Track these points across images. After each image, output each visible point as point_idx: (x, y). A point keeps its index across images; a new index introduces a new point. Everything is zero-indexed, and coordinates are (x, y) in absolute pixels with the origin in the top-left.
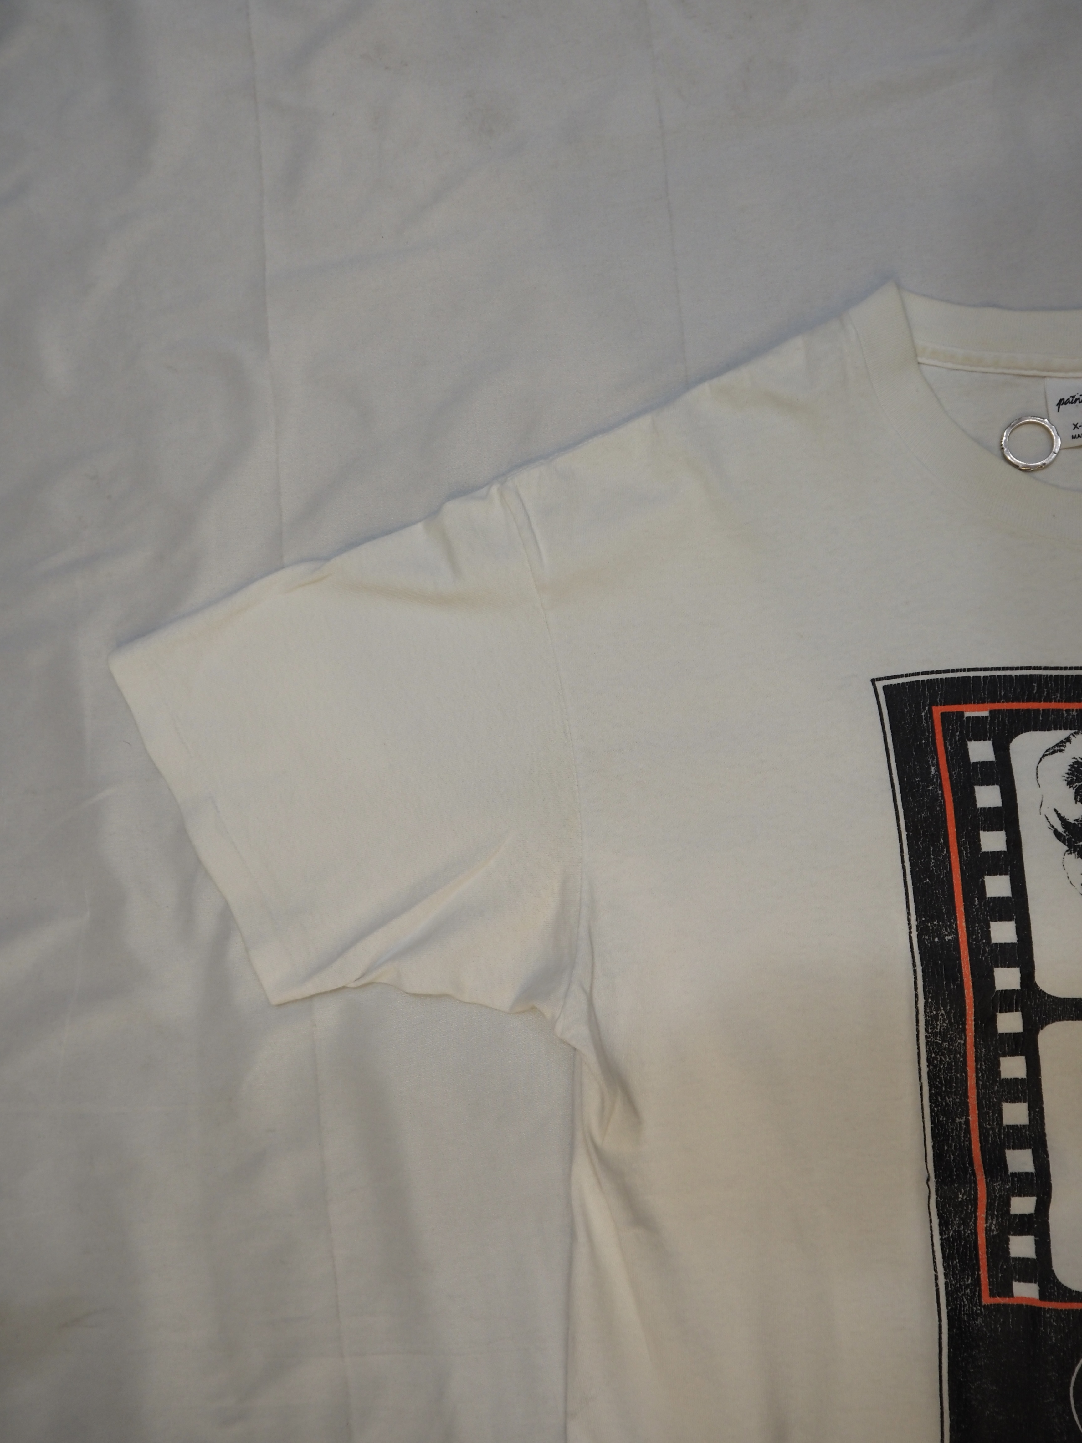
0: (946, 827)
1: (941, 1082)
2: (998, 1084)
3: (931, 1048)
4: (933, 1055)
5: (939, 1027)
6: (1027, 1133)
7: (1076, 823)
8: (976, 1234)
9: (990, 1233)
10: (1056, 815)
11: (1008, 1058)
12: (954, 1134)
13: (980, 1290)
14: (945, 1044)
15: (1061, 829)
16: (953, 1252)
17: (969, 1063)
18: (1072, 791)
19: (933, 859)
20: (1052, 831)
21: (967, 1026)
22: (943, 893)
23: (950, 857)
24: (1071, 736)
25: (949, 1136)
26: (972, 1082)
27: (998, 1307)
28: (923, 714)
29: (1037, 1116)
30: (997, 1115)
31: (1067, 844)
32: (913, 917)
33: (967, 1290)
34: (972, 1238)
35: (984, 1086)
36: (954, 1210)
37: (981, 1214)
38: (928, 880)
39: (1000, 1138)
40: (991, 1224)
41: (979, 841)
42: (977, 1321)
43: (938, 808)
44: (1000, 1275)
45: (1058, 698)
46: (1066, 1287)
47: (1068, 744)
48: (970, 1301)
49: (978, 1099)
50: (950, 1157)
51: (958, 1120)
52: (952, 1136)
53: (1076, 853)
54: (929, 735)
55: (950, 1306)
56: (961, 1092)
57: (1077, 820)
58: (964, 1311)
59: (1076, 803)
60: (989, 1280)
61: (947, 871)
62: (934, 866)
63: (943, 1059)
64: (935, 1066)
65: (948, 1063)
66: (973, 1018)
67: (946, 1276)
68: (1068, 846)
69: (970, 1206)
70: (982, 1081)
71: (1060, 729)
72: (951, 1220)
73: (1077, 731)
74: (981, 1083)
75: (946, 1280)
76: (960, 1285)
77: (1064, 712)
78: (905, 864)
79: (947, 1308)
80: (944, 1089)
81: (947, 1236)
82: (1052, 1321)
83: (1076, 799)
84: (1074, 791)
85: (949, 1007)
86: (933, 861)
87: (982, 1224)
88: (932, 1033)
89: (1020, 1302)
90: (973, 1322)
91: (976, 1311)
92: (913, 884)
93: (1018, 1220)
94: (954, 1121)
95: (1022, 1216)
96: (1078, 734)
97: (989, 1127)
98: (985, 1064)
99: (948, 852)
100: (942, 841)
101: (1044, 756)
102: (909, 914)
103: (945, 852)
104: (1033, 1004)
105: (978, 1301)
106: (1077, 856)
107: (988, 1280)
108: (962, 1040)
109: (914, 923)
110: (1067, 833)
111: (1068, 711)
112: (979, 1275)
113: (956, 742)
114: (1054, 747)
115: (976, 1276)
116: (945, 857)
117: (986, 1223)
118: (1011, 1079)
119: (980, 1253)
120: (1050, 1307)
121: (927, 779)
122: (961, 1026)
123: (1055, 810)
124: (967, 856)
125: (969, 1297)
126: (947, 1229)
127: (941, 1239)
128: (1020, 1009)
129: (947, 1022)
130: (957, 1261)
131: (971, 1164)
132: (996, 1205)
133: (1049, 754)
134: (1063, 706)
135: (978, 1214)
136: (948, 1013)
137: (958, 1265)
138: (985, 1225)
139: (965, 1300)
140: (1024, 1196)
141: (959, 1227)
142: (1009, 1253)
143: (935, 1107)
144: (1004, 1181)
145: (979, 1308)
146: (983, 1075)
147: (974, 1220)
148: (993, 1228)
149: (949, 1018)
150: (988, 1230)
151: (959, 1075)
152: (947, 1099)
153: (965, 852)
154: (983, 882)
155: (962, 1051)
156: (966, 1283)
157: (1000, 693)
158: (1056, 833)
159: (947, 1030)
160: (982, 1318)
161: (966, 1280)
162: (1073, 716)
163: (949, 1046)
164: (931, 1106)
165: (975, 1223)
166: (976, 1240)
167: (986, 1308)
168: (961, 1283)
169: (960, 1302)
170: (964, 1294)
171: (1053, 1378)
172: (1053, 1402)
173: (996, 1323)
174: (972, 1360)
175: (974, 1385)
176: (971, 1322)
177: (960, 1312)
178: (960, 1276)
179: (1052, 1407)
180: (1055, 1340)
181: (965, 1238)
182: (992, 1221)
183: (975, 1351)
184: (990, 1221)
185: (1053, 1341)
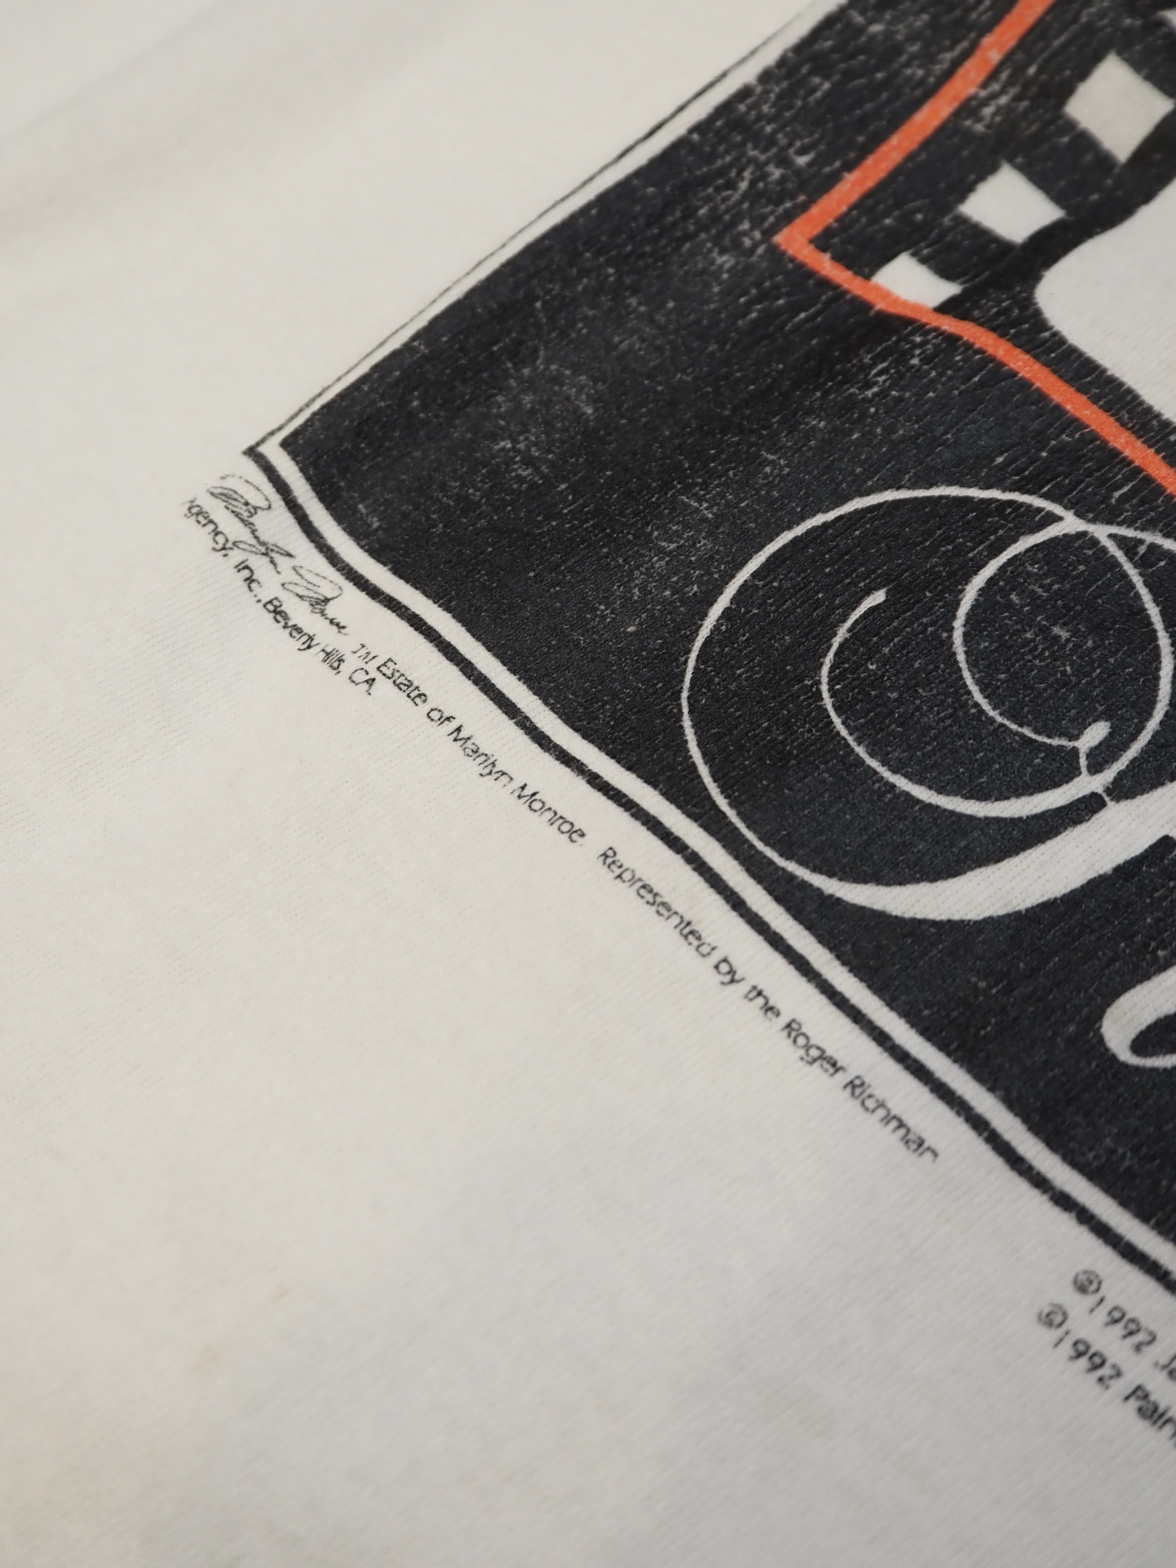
8: (930, 92)
9: (965, 120)
13: (804, 208)
27: (804, 273)
33: (778, 166)
37: (994, 46)
40: (994, 96)
42: (720, 253)
44: (887, 222)
46: (1037, 313)
48: (755, 195)
55: (701, 137)
58: (717, 189)
60: (850, 209)
67: (766, 76)
72: (907, 5)
75: (755, 83)
76: (775, 132)
79: (690, 132)
81: (860, 20)
82: (917, 352)
87: (968, 82)
89: (869, 297)
90: (709, 245)
91: (744, 234)
93: (1065, 141)
95: (1087, 140)
105: (772, 218)
107: (845, 208)
112: (834, 179)
115: (827, 169)
117: (984, 85)
119: (895, 139)
120: (944, 329)
125: (761, 185)
126: (879, 9)
127: (842, 9)
130: (827, 86)
135: (987, 40)
137: (818, 95)
138: (972, 90)
139: (747, 174)
140: (1146, 78)
141: (910, 39)
142: (964, 198)
144: (1132, 9)
145: (757, 235)
147: (963, 51)
148: (988, 111)
150: (968, 108)
156: (791, 151)
160: (737, 264)
161: (798, 144)
165: (957, 64)
166: (916, 105)
167: (776, 255)
168: (780, 136)
169: (730, 166)
170: (760, 167)
171: (768, 469)
172: (704, 520)
173: (758, 300)
174: (610, 310)
175: (548, 361)
176: (703, 236)
177: (705, 182)
178: (794, 119)
179: (687, 527)
180: (875, 395)
181: (897, 73)
182: (1003, 91)
183: (639, 304)
184: (996, 87)
185: (869, 393)
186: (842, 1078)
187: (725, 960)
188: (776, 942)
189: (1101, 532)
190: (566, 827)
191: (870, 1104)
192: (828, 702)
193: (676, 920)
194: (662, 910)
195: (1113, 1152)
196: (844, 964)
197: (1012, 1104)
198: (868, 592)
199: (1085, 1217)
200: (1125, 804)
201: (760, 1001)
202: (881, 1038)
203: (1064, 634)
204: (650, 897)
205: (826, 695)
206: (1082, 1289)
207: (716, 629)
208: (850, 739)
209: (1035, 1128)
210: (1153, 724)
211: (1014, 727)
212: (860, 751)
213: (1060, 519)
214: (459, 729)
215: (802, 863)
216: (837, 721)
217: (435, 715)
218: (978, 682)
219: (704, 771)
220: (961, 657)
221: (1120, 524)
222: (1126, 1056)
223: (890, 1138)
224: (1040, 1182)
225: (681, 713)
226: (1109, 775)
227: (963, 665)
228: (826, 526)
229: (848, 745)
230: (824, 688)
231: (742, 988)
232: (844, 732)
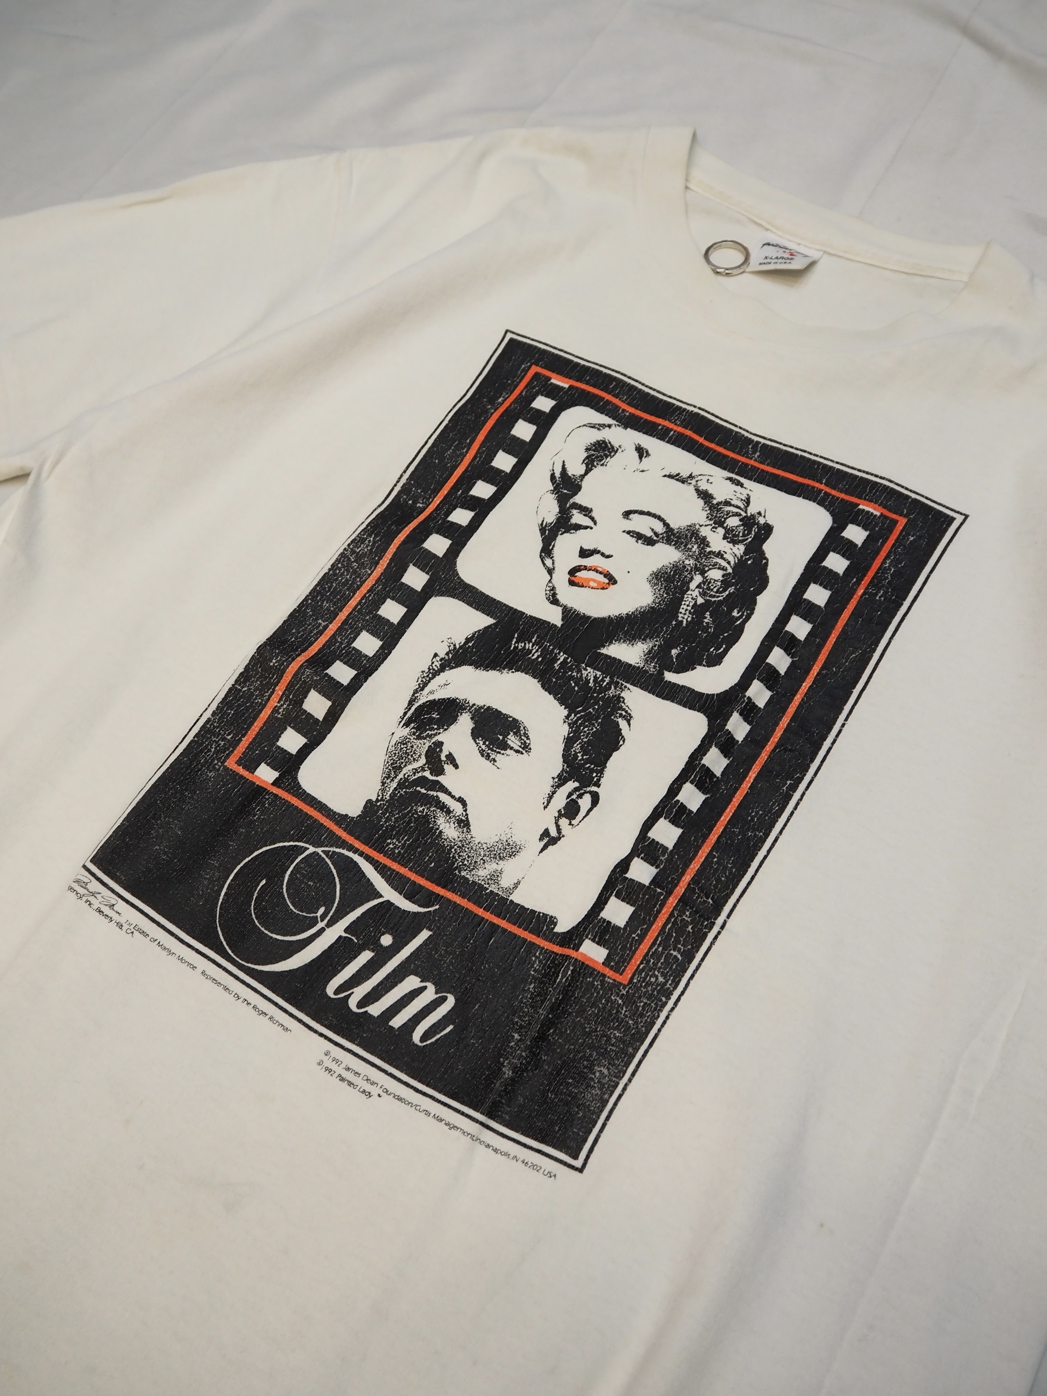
0: (479, 433)
1: (330, 588)
2: (371, 616)
3: (342, 559)
4: (340, 565)
5: (360, 549)
6: (365, 661)
7: (572, 477)
8: (264, 706)
9: (275, 714)
10: (562, 465)
11: (394, 602)
12: (309, 628)
13: (232, 752)
14: (355, 564)
15: (558, 475)
16: (235, 703)
17: (362, 588)
18: (586, 455)
19: (452, 450)
20: (551, 473)
21: (381, 561)
22: (441, 476)
23: (465, 456)
24: (614, 426)
25: (304, 625)
26: (353, 603)
27: (235, 774)
28: (523, 366)
29: (383, 655)
30: (352, 636)
31: (554, 486)
32: (407, 475)
33: (222, 741)
34: (258, 707)
35: (360, 611)
36: (262, 673)
37: (280, 690)
38: (437, 461)
39: (341, 651)
40: (282, 705)
41: (495, 456)
42: (210, 773)
43: (483, 418)
44: (257, 752)
45: (624, 399)
46: (298, 783)
47: (607, 428)
48: (217, 752)
49: (348, 617)
50: (292, 638)
51: (320, 621)
52: (306, 628)
53: (557, 495)
54: (516, 380)
55: (197, 738)
56: (339, 605)
57: (574, 476)
58: (205, 753)
59: (582, 464)
60: (246, 750)
61: (455, 464)
62: (449, 455)
63: (345, 574)
64: (335, 574)
65: (347, 580)
66: (390, 557)
67: (214, 714)
68: (554, 488)
69: (275, 676)
70: (362, 606)
71: (610, 417)
72: (253, 679)
73: (620, 424)
74: (359, 607)
75: (211, 717)
76: (219, 731)
77: (621, 410)
78: (429, 441)
79: (194, 738)
80: (328, 594)
81: (239, 687)
82: (267, 802)
83: (584, 461)
84: (587, 455)
85: (378, 538)
86: (451, 451)
87: (274, 702)
88: (352, 549)
89: (254, 780)
90: (206, 771)
91: (216, 764)
92: (424, 456)
93: (304, 717)
94: (317, 619)
95: (310, 716)
96: (620, 426)
97: (339, 640)
98: (374, 596)
99: (467, 452)
100: (468, 441)
101: (584, 425)
102: (405, 472)
103: (464, 451)
104: (443, 576)
105: (223, 758)
106: (555, 498)
107: (244, 750)
108: (370, 570)
109: (403, 480)
110: (560, 479)
111: (624, 410)
112: (240, 740)
113: (531, 392)
114: (596, 424)
115: (237, 738)
116: (462, 454)
117: (278, 702)
118: (384, 618)
119: (255, 724)
120: (274, 792)
121: (492, 401)
122: (377, 558)
123: (564, 462)
124: (478, 462)
125: (218, 748)
126: (245, 682)
127: (233, 685)
128: (430, 573)
129: (369, 548)
130: (233, 712)
131: (303, 651)
132: (296, 688)
133: (589, 426)
134: (624, 406)
135: (277, 688)
136: (374, 542)
137: (231, 716)
138: (276, 704)
139: (213, 746)
140: (323, 696)
141: (255, 690)
142: (278, 740)
143: (311, 599)
144: (316, 673)
145: (220, 764)
146: (366, 602)
147: (271, 692)
148: (280, 710)
149: (373, 546)
150: (276, 710)
151: (347, 592)
152: (325, 602)
153: (478, 459)
154: (475, 483)
155: (364, 579)
156: (225, 735)
157: (587, 377)
158: (553, 477)
159: (364, 555)
160: (215, 774)
161: (227, 733)
162: (625, 415)
163: (357, 568)
164: (308, 596)
165: (270, 696)
166: (261, 711)
167: (226, 769)
168: (221, 732)
169: (208, 744)
170: (217, 742)
171: (231, 848)
172: (216, 866)
173: (223, 786)
174: (180, 798)
175: (165, 818)
176: (203, 768)
177: (201, 751)
178: (225, 725)
179: (211, 870)
180: (257, 818)
181: (253, 702)
182: (284, 704)
183: (188, 794)
184: (282, 702)
185: (255, 818)
186: (268, 1017)
187: (236, 994)
188: (248, 986)
189: (319, 850)
190: (192, 966)
191: (275, 1022)
192: (254, 916)
193: (222, 986)
194: (219, 985)
195: (331, 1020)
196: (266, 987)
197: (308, 1014)
198: (261, 881)
199: (326, 1038)
200: (330, 928)
201: (246, 1002)
202: (276, 1004)
203: (312, 884)
204: (215, 982)
205: (253, 914)
206: (326, 1055)
207: (223, 899)
208: (260, 926)
209: (313, 1019)
210: (335, 905)
211: (301, 913)
212: (263, 929)
213: (309, 848)
214: (159, 943)
215: (251, 964)
216: (256, 921)
217: (152, 940)
218: (291, 903)
219: (224, 943)
220: (286, 896)
221: (324, 847)
222: (333, 996)
223: (280, 1029)
224: (316, 1032)
225: (217, 926)
226: (326, 921)
227: (287, 898)
228: (249, 861)
229: (259, 928)
230: (253, 912)
231: (242, 1000)
232: (258, 925)
